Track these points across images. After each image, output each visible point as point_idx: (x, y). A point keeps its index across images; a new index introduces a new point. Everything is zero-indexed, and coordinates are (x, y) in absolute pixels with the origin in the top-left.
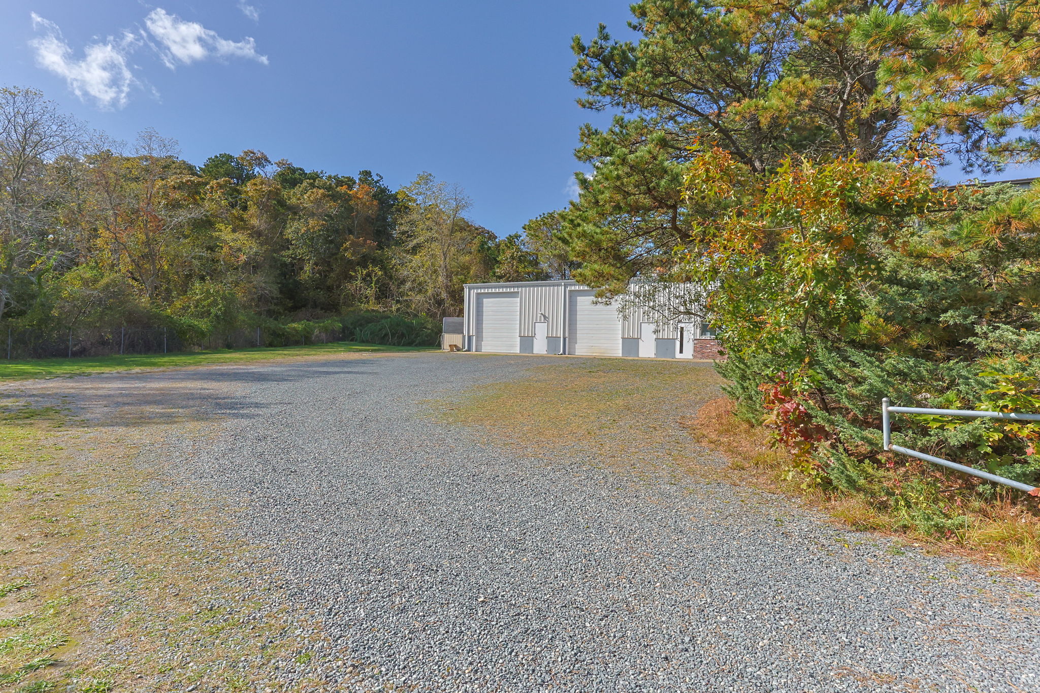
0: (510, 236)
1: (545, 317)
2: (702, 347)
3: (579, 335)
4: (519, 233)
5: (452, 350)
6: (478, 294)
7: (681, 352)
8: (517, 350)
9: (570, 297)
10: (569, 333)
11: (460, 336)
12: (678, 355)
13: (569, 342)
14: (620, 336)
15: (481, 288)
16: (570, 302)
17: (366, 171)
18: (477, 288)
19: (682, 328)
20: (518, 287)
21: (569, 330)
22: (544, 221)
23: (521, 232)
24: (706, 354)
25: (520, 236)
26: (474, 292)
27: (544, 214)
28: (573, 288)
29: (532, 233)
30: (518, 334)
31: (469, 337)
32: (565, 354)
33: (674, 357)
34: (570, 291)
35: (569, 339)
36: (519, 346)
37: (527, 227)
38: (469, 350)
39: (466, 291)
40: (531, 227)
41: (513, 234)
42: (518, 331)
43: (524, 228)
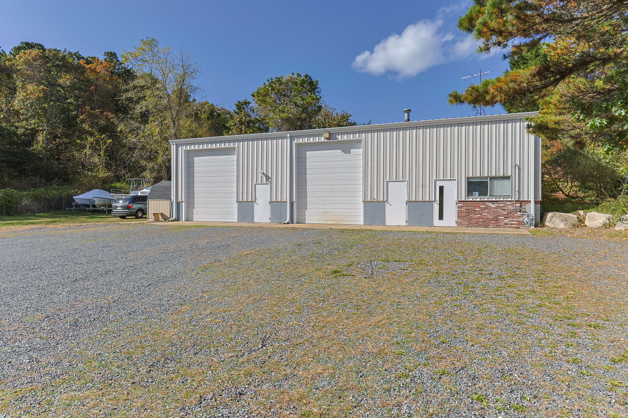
0: (239, 102)
1: (267, 178)
2: (469, 212)
3: (310, 199)
4: (248, 100)
5: (157, 220)
6: (188, 152)
7: (441, 217)
8: (234, 218)
9: (298, 152)
10: (298, 197)
11: (167, 203)
12: (437, 222)
13: (298, 208)
14: (361, 199)
15: (190, 144)
16: (298, 158)
17: (111, 53)
18: (186, 145)
19: (441, 188)
20: (234, 141)
21: (298, 192)
22: (271, 86)
23: (250, 99)
24: (475, 221)
25: (249, 103)
26: (182, 150)
27: (272, 79)
28: (301, 141)
29: (261, 98)
30: (235, 199)
31: (178, 204)
32: (292, 222)
33: (431, 225)
34: (298, 145)
35: (298, 204)
36: (236, 213)
37: (255, 94)
38: (178, 219)
39: (173, 148)
40: (259, 93)
41: (242, 100)
42: (235, 195)
43: (253, 96)
